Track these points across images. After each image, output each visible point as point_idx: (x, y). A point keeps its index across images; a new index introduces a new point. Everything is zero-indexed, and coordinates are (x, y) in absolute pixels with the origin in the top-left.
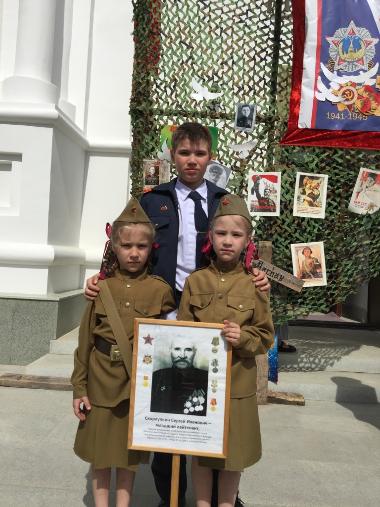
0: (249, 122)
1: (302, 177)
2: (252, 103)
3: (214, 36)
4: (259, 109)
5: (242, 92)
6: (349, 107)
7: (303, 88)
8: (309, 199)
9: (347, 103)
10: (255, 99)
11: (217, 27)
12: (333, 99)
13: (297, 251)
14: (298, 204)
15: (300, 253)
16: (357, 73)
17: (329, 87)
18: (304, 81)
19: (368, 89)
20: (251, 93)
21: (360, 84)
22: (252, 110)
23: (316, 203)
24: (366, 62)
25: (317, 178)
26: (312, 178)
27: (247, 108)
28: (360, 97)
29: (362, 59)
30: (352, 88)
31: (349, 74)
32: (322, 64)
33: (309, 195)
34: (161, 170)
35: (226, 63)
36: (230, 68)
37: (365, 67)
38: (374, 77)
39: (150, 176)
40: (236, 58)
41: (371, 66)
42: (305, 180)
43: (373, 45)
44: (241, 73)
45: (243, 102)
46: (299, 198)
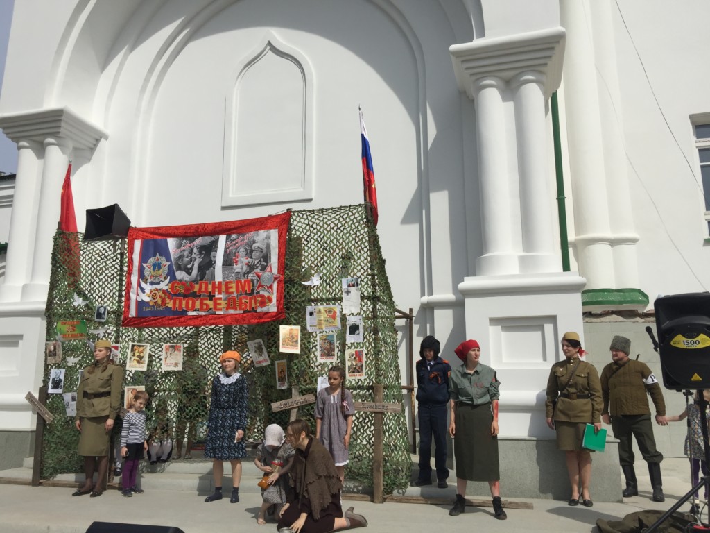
0: (103, 316)
1: (133, 346)
2: (105, 305)
3: (87, 269)
4: (109, 308)
5: (100, 299)
6: (155, 303)
7: (131, 294)
8: (137, 359)
9: (154, 301)
10: (106, 302)
11: (89, 264)
12: (147, 299)
13: (128, 391)
14: (130, 362)
15: (130, 392)
16: (159, 283)
17: (144, 292)
18: (132, 290)
19: (164, 292)
20: (106, 300)
21: (160, 290)
22: (105, 309)
23: (141, 361)
24: (164, 276)
25: (143, 346)
26: (140, 346)
27: (102, 309)
28: (160, 297)
29: (161, 275)
30: (156, 292)
31: (155, 284)
32: (141, 280)
33: (137, 357)
34: (57, 347)
35: (92, 283)
36: (95, 286)
37: (163, 279)
38: (167, 285)
39: (50, 352)
40: (98, 280)
41: (166, 278)
42: (135, 348)
43: (167, 266)
44: (100, 289)
45: (100, 305)
46: (130, 358)
